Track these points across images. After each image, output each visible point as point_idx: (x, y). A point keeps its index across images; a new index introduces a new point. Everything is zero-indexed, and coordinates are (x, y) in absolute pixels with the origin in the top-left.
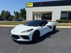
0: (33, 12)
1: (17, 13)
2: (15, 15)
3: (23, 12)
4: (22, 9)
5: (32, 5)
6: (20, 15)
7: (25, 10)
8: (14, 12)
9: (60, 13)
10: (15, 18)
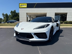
0: (27, 13)
1: (7, 15)
2: (4, 17)
3: (13, 14)
4: (13, 11)
6: (10, 18)
7: (15, 12)
8: (3, 14)
9: (54, 15)
10: (4, 21)
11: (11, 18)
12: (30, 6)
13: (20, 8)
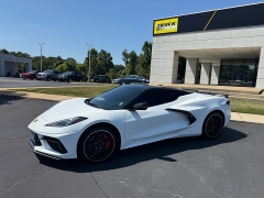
0: (176, 52)
1: (133, 56)
2: (127, 63)
5: (174, 28)
8: (125, 54)
10: (124, 74)
11: (143, 65)
12: (189, 24)
13: (154, 35)
